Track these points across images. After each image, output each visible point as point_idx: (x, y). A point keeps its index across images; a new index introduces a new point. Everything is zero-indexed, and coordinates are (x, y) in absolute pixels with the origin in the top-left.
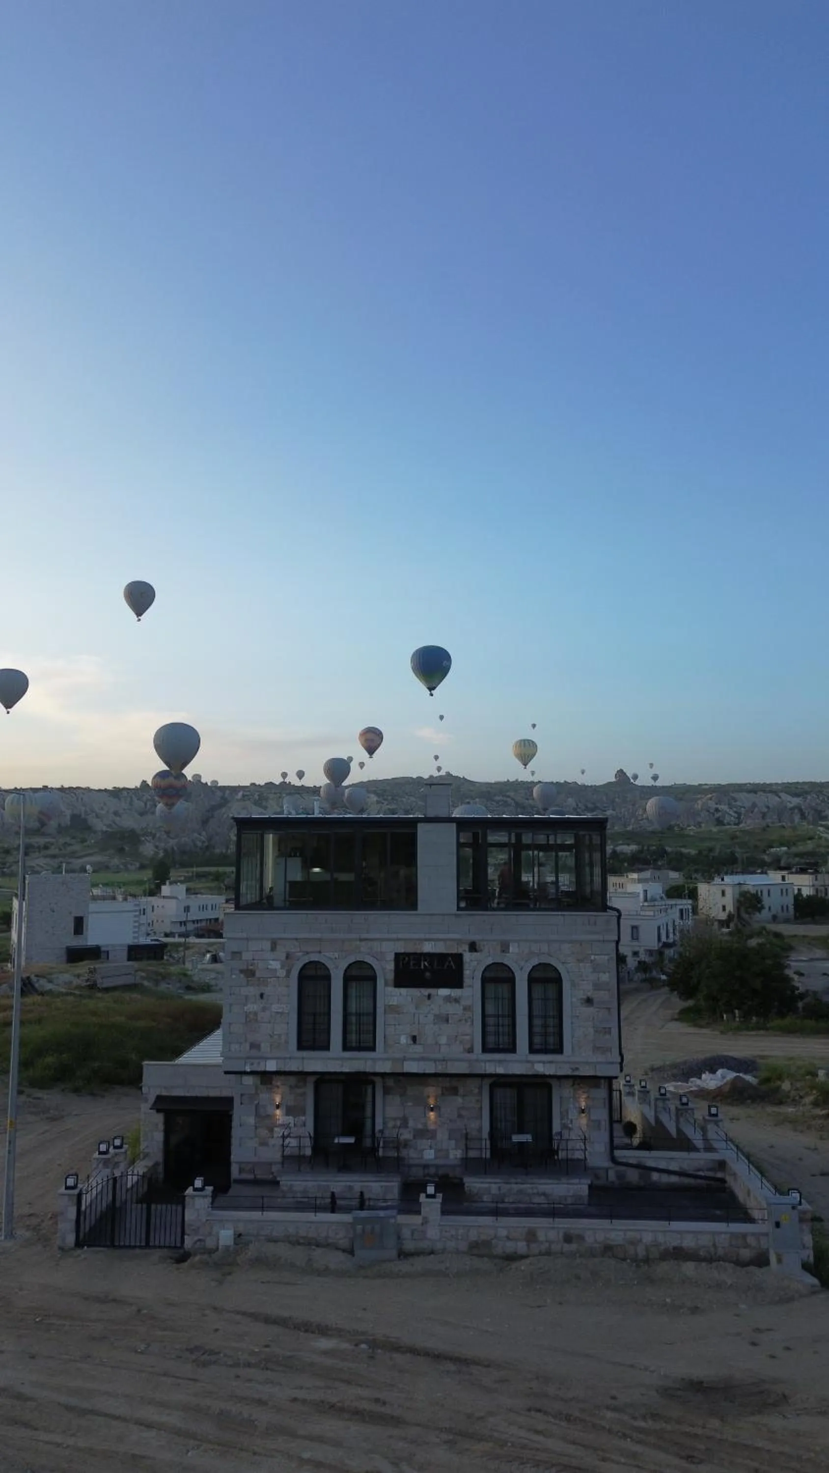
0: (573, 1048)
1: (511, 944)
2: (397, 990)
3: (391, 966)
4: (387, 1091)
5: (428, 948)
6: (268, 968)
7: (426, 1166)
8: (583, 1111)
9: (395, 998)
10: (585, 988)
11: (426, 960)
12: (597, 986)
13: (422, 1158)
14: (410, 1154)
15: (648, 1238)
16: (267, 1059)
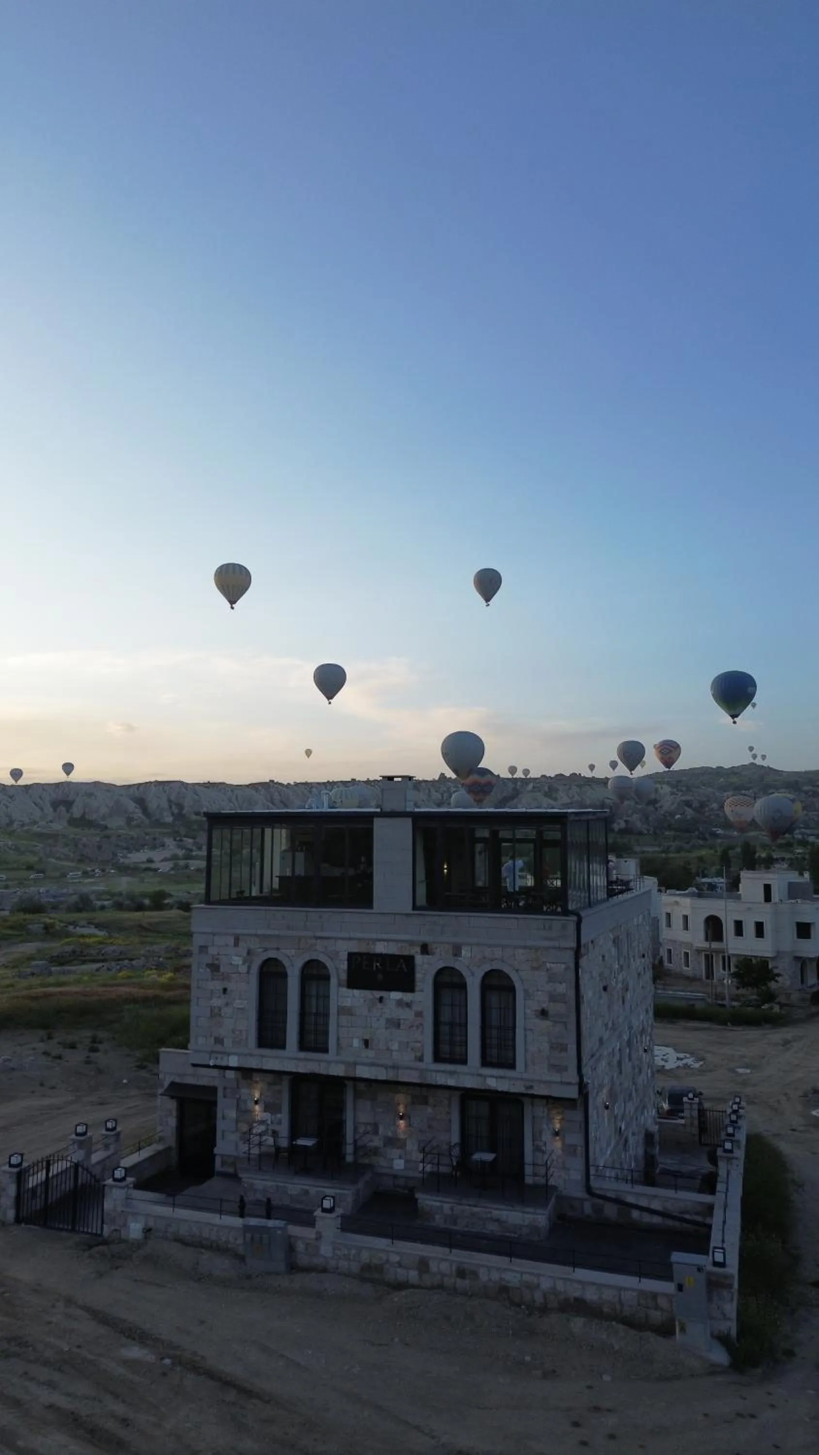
0: (526, 1066)
1: (463, 948)
2: (350, 991)
3: (344, 966)
4: (357, 1095)
5: (380, 948)
6: (231, 964)
7: (395, 1177)
8: (557, 1134)
9: (349, 1000)
10: (541, 1000)
11: (377, 962)
12: (553, 998)
13: (392, 1168)
14: (381, 1162)
15: (546, 1284)
16: (229, 1054)
